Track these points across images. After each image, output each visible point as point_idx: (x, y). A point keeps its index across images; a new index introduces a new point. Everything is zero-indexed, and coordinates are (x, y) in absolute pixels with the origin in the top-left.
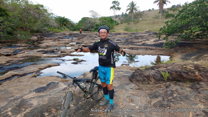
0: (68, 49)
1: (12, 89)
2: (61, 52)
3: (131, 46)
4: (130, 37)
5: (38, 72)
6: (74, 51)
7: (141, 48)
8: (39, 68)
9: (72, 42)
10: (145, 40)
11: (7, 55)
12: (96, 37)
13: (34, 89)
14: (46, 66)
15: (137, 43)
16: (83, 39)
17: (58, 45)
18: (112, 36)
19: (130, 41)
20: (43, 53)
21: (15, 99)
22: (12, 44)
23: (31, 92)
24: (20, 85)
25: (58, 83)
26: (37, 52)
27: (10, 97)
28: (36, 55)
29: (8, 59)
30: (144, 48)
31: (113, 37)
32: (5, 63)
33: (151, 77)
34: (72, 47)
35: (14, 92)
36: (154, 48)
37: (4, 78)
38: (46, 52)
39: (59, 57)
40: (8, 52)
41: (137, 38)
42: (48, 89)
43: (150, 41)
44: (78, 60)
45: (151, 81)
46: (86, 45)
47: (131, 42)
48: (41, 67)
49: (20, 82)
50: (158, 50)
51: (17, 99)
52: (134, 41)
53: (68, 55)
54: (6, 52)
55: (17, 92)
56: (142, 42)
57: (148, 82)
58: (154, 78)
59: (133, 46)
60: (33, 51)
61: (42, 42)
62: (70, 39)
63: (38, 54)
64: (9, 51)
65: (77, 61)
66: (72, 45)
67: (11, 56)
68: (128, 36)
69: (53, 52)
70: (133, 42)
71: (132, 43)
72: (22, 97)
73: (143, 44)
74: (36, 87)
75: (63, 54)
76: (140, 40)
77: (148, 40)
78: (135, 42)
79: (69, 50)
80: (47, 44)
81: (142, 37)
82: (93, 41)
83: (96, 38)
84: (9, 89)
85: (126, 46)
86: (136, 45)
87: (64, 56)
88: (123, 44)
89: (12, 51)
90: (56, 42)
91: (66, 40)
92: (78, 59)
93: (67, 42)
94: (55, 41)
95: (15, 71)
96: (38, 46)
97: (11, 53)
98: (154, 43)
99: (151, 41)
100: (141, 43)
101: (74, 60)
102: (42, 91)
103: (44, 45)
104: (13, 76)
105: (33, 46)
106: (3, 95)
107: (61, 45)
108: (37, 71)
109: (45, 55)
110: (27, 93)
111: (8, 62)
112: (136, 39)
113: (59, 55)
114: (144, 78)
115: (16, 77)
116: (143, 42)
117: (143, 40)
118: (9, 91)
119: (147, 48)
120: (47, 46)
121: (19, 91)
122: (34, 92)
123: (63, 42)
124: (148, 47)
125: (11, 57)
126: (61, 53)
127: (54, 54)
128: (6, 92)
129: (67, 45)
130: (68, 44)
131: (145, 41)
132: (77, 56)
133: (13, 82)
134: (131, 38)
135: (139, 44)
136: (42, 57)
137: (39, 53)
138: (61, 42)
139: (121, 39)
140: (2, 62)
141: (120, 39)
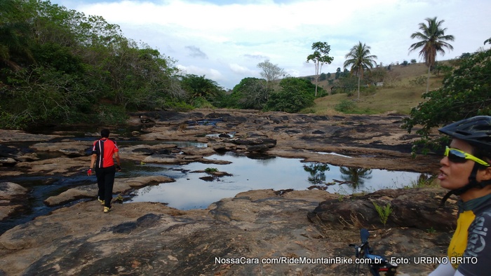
0: (199, 148)
1: (70, 223)
2: (185, 154)
3: (343, 147)
4: (347, 126)
5: (127, 194)
6: (211, 154)
7: (367, 154)
8: (131, 184)
9: (213, 132)
10: (379, 133)
11: (72, 156)
12: (268, 123)
13: (112, 225)
14: (145, 182)
15: (361, 141)
16: (239, 126)
17: (181, 138)
18: (304, 123)
19: (343, 134)
20: (145, 153)
21: (71, 243)
22: (86, 132)
23: (105, 231)
24: (87, 216)
25: (159, 217)
26: (133, 151)
27: (63, 238)
28: (130, 158)
29: (73, 163)
30: (375, 153)
31: (307, 125)
32: (65, 171)
33: (353, 214)
34: (209, 143)
35: (72, 230)
36: (398, 153)
37: (58, 202)
38: (152, 153)
39: (178, 163)
40: (75, 150)
41: (361, 129)
42: (140, 227)
43: (391, 137)
44: (216, 173)
45: (352, 223)
46: (241, 139)
47: (345, 137)
48: (135, 184)
49: (88, 211)
50: (407, 160)
51: (77, 242)
52: (353, 136)
53: (196, 161)
54: (71, 150)
55: (79, 229)
56: (371, 138)
57: (346, 224)
58: (358, 216)
59: (350, 148)
60: (126, 148)
61: (149, 130)
62: (209, 127)
63: (136, 156)
64: (76, 147)
65: (214, 174)
66: (210, 140)
67: (80, 158)
68: (343, 123)
69: (166, 152)
70: (351, 139)
71: (348, 140)
72: (86, 239)
73: (374, 145)
74: (117, 223)
75: (187, 157)
76: (368, 135)
77: (387, 135)
78: (355, 139)
79: (201, 150)
80: (158, 135)
81: (375, 127)
82: (259, 132)
83: (266, 126)
84: (64, 223)
85: (334, 147)
86: (357, 145)
87: (188, 163)
88: (326, 142)
89: (83, 148)
90: (179, 132)
91: (201, 128)
92: (215, 170)
93: (202, 132)
94: (175, 130)
95: (83, 189)
96: (138, 139)
97: (81, 152)
98: (400, 142)
99: (395, 138)
100: (368, 142)
101: (208, 171)
102: (127, 229)
103: (150, 136)
104: (77, 198)
105: (127, 138)
106: (51, 233)
107: (187, 138)
108: (126, 191)
109: (149, 158)
110: (97, 232)
111: (71, 170)
112: (359, 131)
113: (178, 159)
114: (338, 215)
115: (82, 201)
116: (375, 139)
117: (375, 134)
118: (64, 227)
119: (381, 154)
120: (158, 139)
121: (82, 228)
122: (112, 232)
123: (194, 131)
124: (384, 151)
125: (80, 160)
126: (182, 156)
127: (167, 157)
128: (58, 227)
129: (201, 139)
130: (203, 136)
131: (380, 136)
132: (216, 163)
133: (74, 209)
134: (348, 129)
135: (364, 142)
136: (142, 163)
137: (137, 154)
138: (188, 132)
139: (324, 131)
140: (60, 169)
141: (322, 129)
